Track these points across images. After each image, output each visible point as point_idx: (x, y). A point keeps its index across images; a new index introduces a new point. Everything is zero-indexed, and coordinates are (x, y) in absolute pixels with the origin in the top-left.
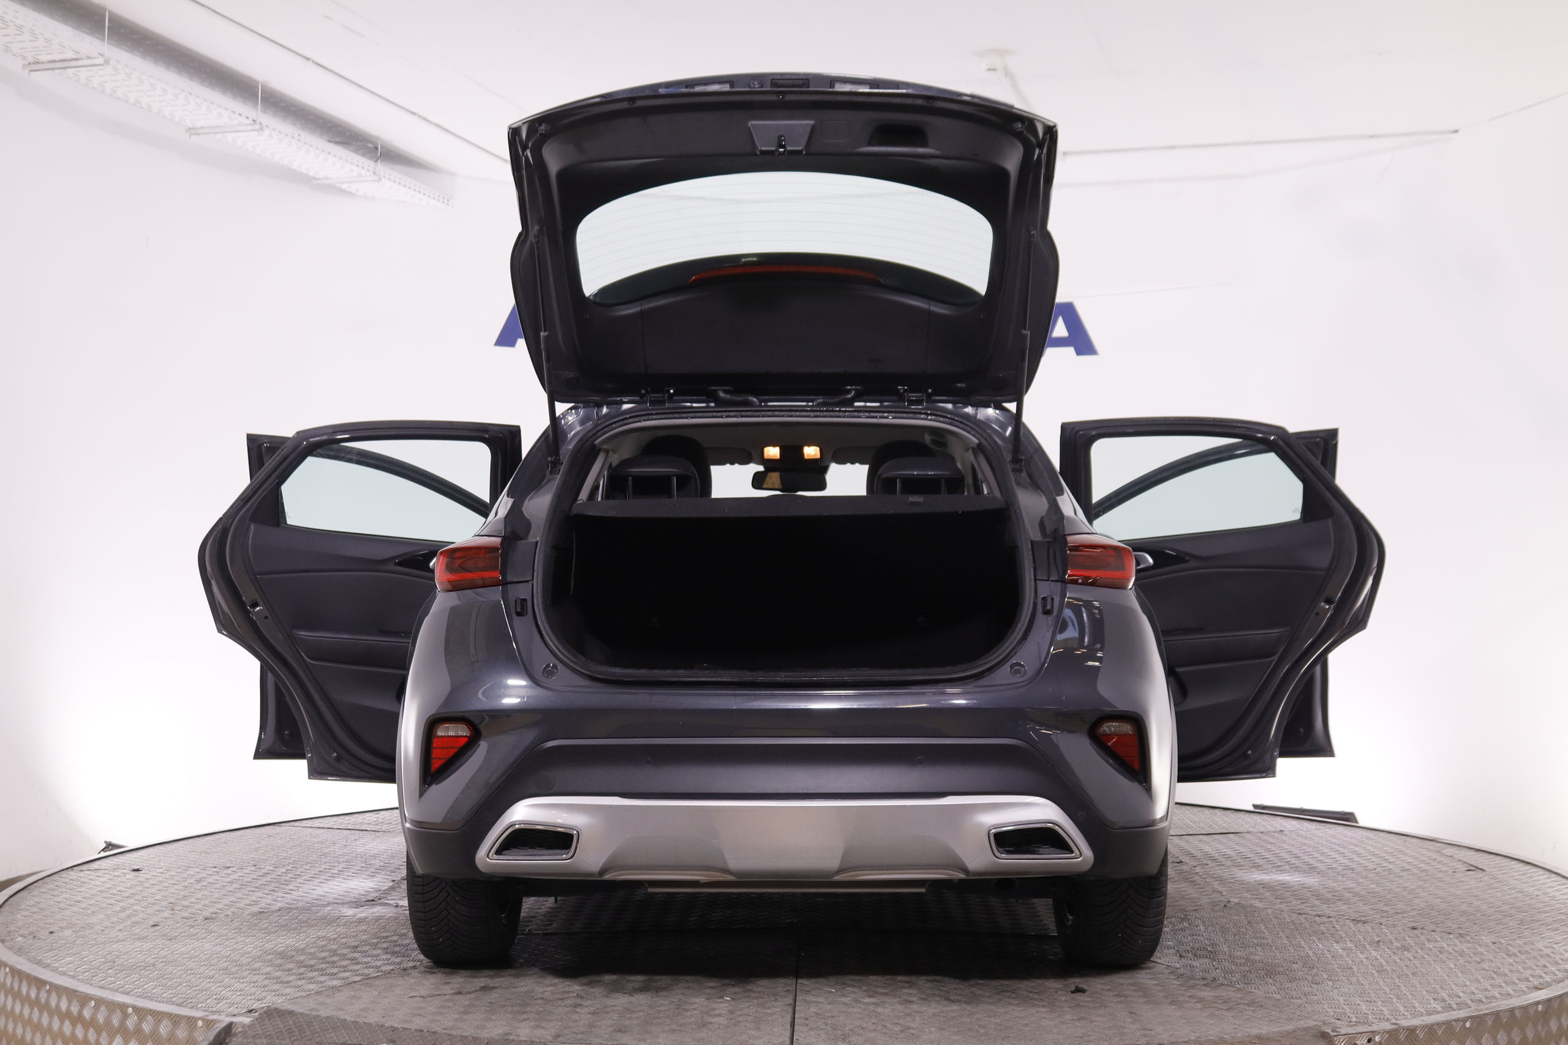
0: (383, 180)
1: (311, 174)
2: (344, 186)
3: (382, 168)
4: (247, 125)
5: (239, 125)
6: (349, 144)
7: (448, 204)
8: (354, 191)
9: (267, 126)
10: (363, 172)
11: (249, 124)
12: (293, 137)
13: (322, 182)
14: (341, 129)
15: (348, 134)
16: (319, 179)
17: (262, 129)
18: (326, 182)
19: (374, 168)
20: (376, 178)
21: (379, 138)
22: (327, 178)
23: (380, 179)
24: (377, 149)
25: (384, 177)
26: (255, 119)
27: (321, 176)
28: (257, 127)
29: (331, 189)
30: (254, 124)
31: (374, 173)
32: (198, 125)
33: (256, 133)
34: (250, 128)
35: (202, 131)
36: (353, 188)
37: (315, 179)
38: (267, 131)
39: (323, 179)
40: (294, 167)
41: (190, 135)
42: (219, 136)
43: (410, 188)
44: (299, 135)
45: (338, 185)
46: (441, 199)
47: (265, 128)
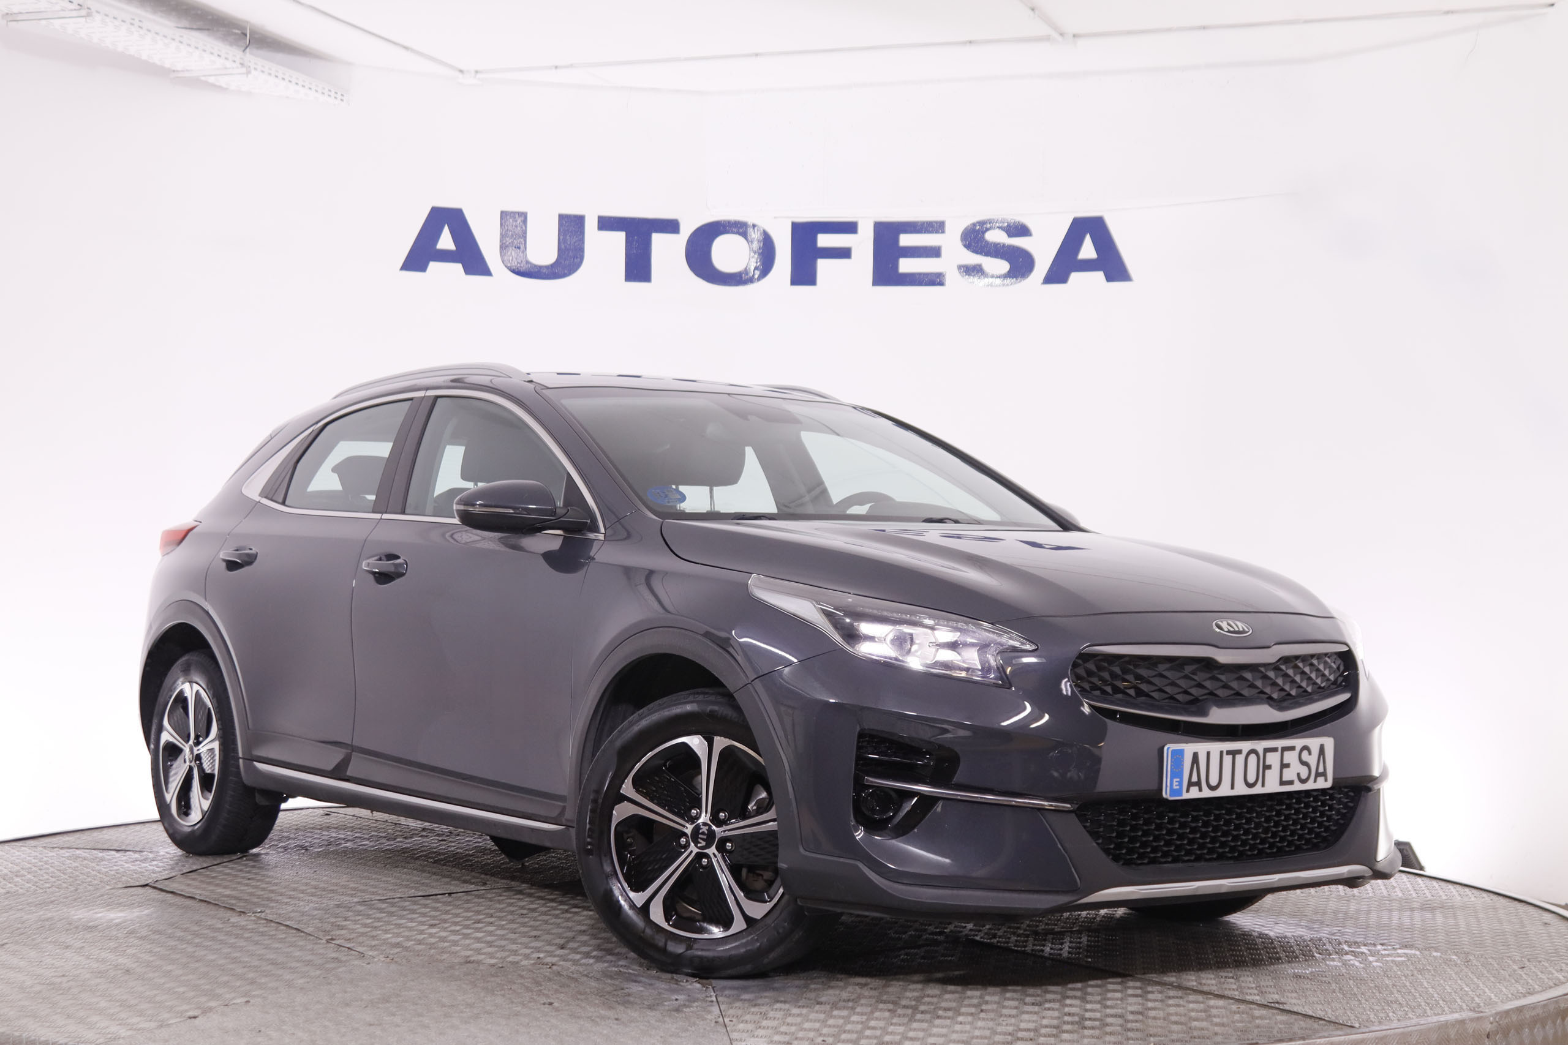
0: (253, 72)
1: (167, 65)
2: (212, 80)
3: (255, 59)
4: (72, 10)
5: (63, 10)
6: (208, 30)
7: (342, 100)
8: (224, 85)
9: (98, 12)
10: (228, 64)
11: (75, 10)
12: (132, 24)
13: (181, 75)
14: (199, 12)
15: (210, 17)
16: (178, 71)
17: (89, 15)
18: (187, 74)
19: (241, 58)
20: (244, 70)
21: (247, 22)
22: (188, 71)
23: (248, 73)
24: (246, 35)
25: (255, 69)
26: (80, 3)
27: (179, 67)
28: (83, 12)
29: (196, 83)
30: (80, 9)
31: (242, 64)
32: (15, 9)
33: (83, 19)
34: (75, 13)
35: (20, 17)
36: (222, 81)
37: (174, 71)
38: (98, 17)
39: (182, 71)
40: (144, 57)
41: (7, 21)
42: (44, 22)
43: (290, 81)
44: (140, 21)
45: (203, 78)
46: (333, 94)
47: (95, 14)
